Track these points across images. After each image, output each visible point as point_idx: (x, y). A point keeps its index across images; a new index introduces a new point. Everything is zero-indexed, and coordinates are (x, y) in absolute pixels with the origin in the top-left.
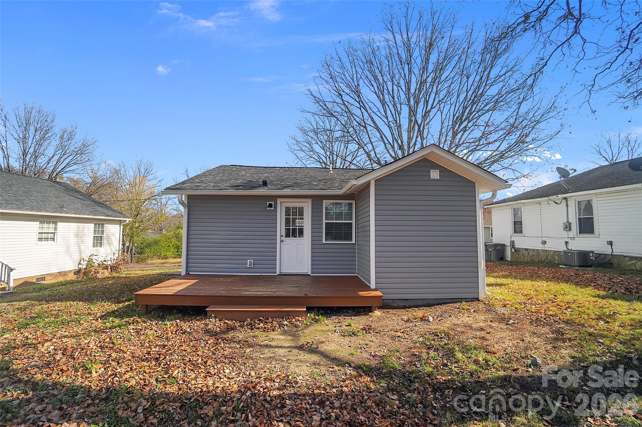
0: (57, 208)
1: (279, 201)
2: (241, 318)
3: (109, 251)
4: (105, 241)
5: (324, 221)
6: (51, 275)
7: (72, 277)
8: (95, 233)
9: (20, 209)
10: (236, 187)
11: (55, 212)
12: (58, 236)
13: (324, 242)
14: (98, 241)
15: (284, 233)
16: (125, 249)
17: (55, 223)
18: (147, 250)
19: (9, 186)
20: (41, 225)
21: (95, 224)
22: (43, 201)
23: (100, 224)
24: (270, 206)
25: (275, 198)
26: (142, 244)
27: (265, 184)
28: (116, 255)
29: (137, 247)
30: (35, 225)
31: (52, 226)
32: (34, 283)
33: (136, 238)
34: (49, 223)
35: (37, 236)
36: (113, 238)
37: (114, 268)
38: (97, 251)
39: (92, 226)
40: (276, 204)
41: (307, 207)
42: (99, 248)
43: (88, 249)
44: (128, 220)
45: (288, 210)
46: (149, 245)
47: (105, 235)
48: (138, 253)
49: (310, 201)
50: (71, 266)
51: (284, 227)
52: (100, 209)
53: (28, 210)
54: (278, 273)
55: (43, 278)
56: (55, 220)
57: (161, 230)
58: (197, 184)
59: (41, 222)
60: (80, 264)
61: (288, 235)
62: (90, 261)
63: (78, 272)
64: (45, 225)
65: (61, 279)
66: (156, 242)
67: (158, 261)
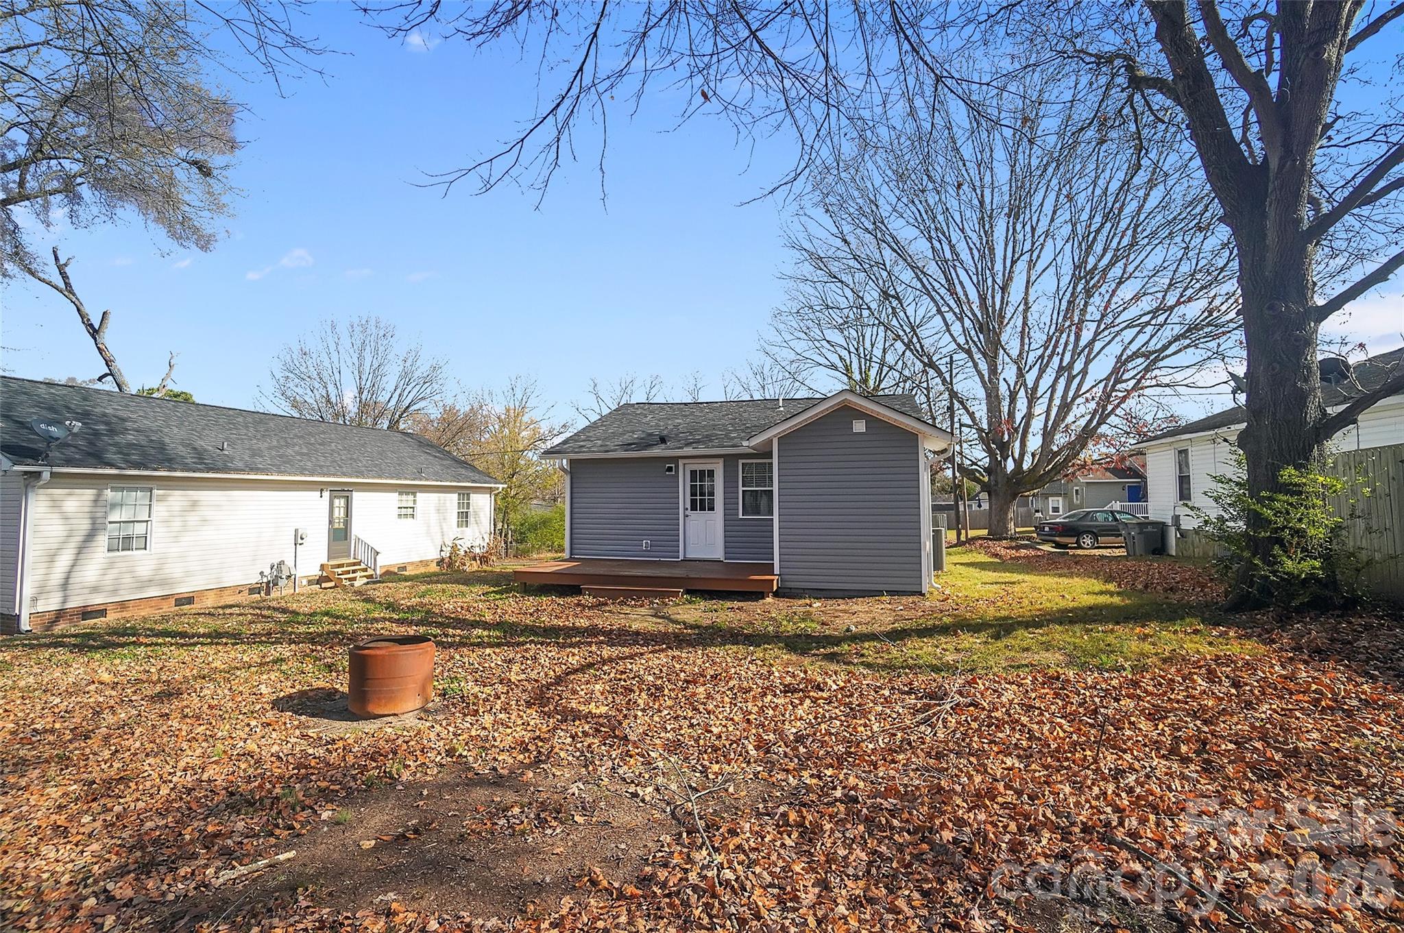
0: (414, 473)
1: (681, 462)
2: (613, 596)
3: (477, 534)
4: (471, 519)
5: (741, 489)
6: (412, 563)
7: (434, 568)
8: (459, 508)
9: (380, 477)
10: (627, 446)
11: (414, 480)
12: (419, 512)
13: (741, 517)
14: (464, 518)
15: (688, 506)
16: (498, 533)
17: (414, 494)
18: (531, 536)
19: (363, 446)
20: (400, 498)
21: (459, 494)
22: (399, 465)
23: (465, 493)
24: (670, 469)
25: (675, 459)
26: (522, 525)
27: (663, 440)
28: (487, 540)
29: (514, 531)
30: (393, 499)
31: (411, 497)
32: (395, 574)
33: (512, 515)
34: (407, 494)
35: (398, 511)
36: (482, 515)
37: (484, 559)
38: (463, 532)
39: (455, 496)
40: (677, 467)
41: (719, 468)
42: (464, 529)
43: (452, 529)
44: (501, 486)
45: (693, 473)
46: (534, 528)
47: (471, 510)
48: (517, 541)
49: (721, 461)
50: (433, 554)
51: (688, 498)
52: (463, 471)
53: (387, 478)
54: (681, 558)
55: (404, 568)
56: (412, 490)
57: (555, 500)
58: (582, 443)
59: (401, 493)
60: (441, 551)
61: (694, 508)
62: (454, 547)
63: (440, 562)
64: (404, 497)
65: (422, 570)
66: (545, 522)
67: (550, 555)
